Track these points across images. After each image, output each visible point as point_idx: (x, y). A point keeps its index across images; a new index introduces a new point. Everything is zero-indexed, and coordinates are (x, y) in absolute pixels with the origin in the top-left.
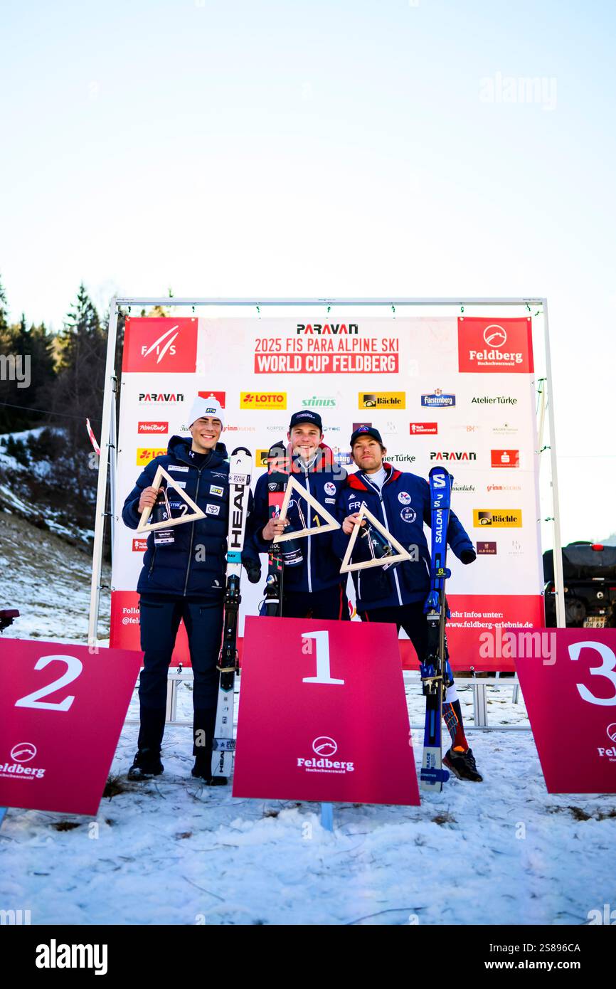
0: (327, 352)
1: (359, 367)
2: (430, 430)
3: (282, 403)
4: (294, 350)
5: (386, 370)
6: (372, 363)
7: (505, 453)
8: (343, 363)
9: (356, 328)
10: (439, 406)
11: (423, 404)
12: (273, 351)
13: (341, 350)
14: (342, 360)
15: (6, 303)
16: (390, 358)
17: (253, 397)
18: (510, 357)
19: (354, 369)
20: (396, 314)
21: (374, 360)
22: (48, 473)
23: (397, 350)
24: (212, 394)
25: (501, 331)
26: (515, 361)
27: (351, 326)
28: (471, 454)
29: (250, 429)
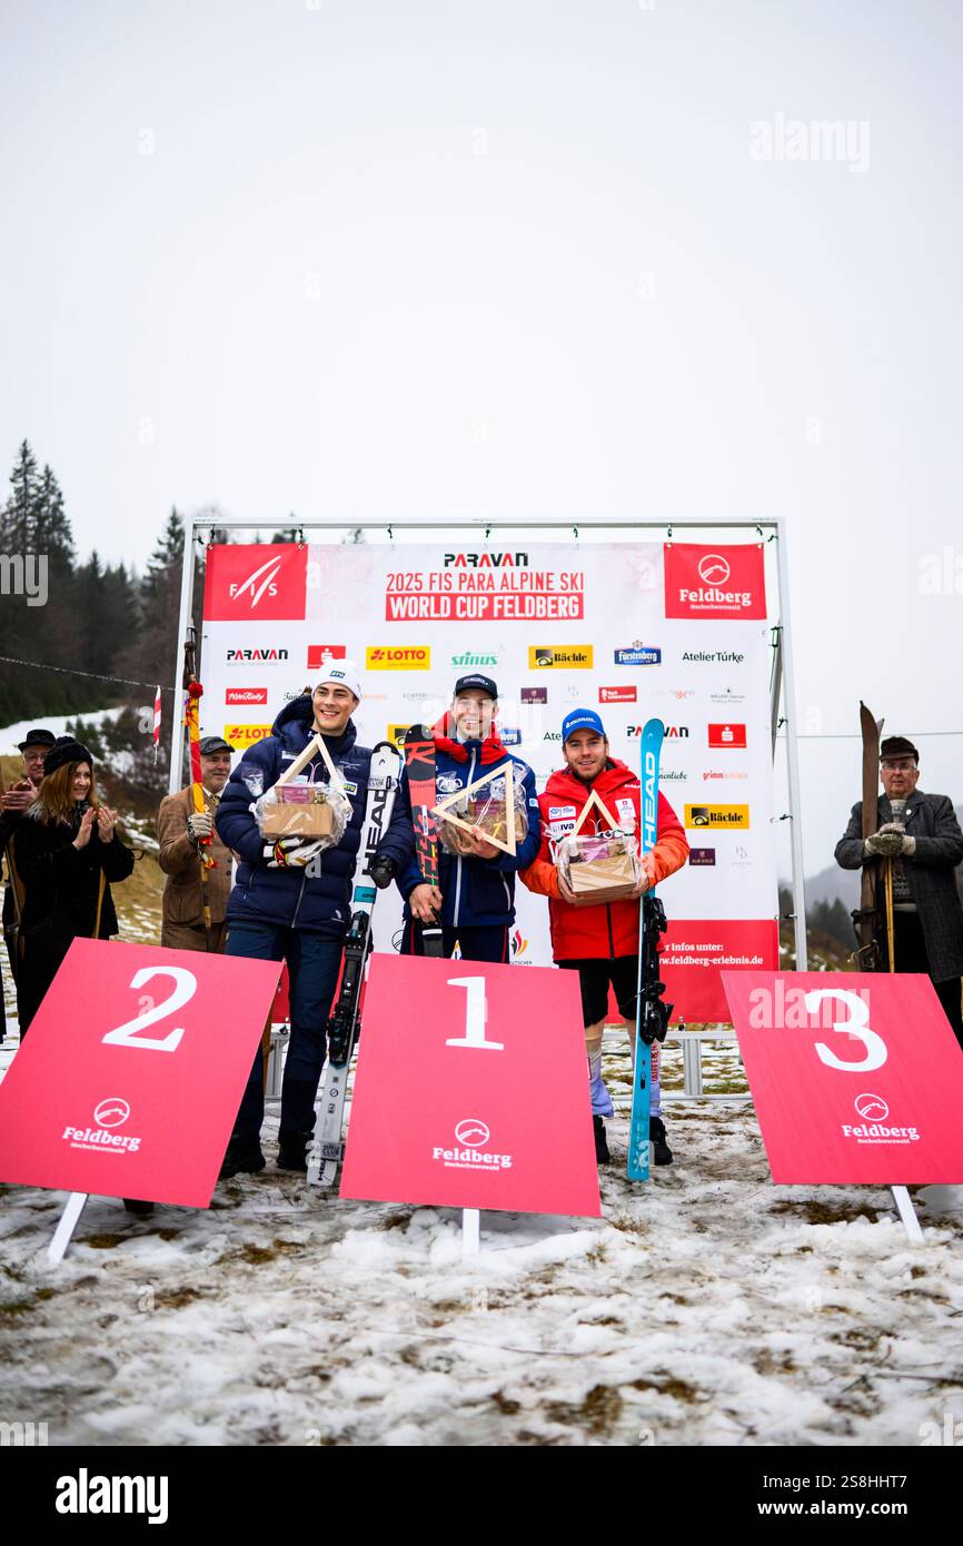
0: (485, 591)
1: (530, 612)
2: (627, 697)
3: (424, 659)
4: (440, 589)
5: (566, 615)
6: (546, 606)
7: (727, 729)
8: (507, 606)
9: (526, 559)
10: (639, 664)
11: (617, 661)
12: (412, 589)
13: (505, 588)
14: (506, 602)
17: (383, 654)
18: (734, 599)
19: (522, 615)
20: (579, 540)
21: (550, 603)
22: (130, 768)
23: (582, 588)
24: (327, 650)
25: (721, 563)
26: (740, 604)
27: (518, 555)
28: (681, 729)
29: (379, 697)
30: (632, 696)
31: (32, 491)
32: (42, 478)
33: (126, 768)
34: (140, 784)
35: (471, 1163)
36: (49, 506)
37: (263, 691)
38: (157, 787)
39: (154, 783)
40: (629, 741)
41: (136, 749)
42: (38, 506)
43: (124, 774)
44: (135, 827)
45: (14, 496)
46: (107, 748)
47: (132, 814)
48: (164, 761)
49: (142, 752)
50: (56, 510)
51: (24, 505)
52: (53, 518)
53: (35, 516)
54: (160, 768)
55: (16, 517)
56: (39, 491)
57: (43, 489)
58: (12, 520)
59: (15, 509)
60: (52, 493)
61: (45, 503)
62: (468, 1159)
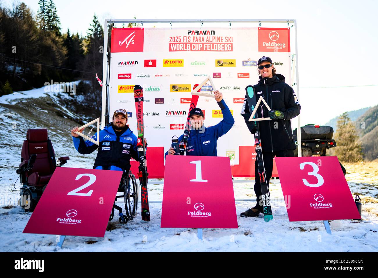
0: (201, 42)
1: (216, 49)
2: (246, 76)
3: (182, 64)
4: (187, 41)
5: (227, 50)
6: (221, 47)
8: (208, 47)
9: (214, 32)
10: (250, 66)
11: (243, 65)
12: (178, 42)
13: (207, 41)
14: (208, 46)
15: (60, 24)
16: (229, 45)
17: (168, 62)
18: (280, 45)
19: (213, 50)
20: (231, 27)
21: (222, 46)
22: (83, 100)
23: (232, 42)
24: (150, 61)
25: (276, 34)
26: (282, 47)
27: (212, 31)
29: (167, 76)
30: (248, 76)
31: (46, 7)
32: (49, 3)
33: (82, 100)
34: (86, 106)
35: (199, 215)
36: (52, 13)
37: (130, 75)
38: (92, 106)
39: (91, 105)
41: (85, 94)
43: (81, 102)
44: (85, 120)
45: (40, 9)
47: (84, 116)
48: (94, 98)
49: (87, 95)
50: (54, 14)
51: (43, 12)
52: (54, 16)
53: (47, 16)
54: (93, 100)
55: (41, 16)
56: (48, 7)
57: (50, 7)
58: (40, 17)
59: (40, 13)
60: (53, 8)
61: (50, 11)
62: (198, 214)
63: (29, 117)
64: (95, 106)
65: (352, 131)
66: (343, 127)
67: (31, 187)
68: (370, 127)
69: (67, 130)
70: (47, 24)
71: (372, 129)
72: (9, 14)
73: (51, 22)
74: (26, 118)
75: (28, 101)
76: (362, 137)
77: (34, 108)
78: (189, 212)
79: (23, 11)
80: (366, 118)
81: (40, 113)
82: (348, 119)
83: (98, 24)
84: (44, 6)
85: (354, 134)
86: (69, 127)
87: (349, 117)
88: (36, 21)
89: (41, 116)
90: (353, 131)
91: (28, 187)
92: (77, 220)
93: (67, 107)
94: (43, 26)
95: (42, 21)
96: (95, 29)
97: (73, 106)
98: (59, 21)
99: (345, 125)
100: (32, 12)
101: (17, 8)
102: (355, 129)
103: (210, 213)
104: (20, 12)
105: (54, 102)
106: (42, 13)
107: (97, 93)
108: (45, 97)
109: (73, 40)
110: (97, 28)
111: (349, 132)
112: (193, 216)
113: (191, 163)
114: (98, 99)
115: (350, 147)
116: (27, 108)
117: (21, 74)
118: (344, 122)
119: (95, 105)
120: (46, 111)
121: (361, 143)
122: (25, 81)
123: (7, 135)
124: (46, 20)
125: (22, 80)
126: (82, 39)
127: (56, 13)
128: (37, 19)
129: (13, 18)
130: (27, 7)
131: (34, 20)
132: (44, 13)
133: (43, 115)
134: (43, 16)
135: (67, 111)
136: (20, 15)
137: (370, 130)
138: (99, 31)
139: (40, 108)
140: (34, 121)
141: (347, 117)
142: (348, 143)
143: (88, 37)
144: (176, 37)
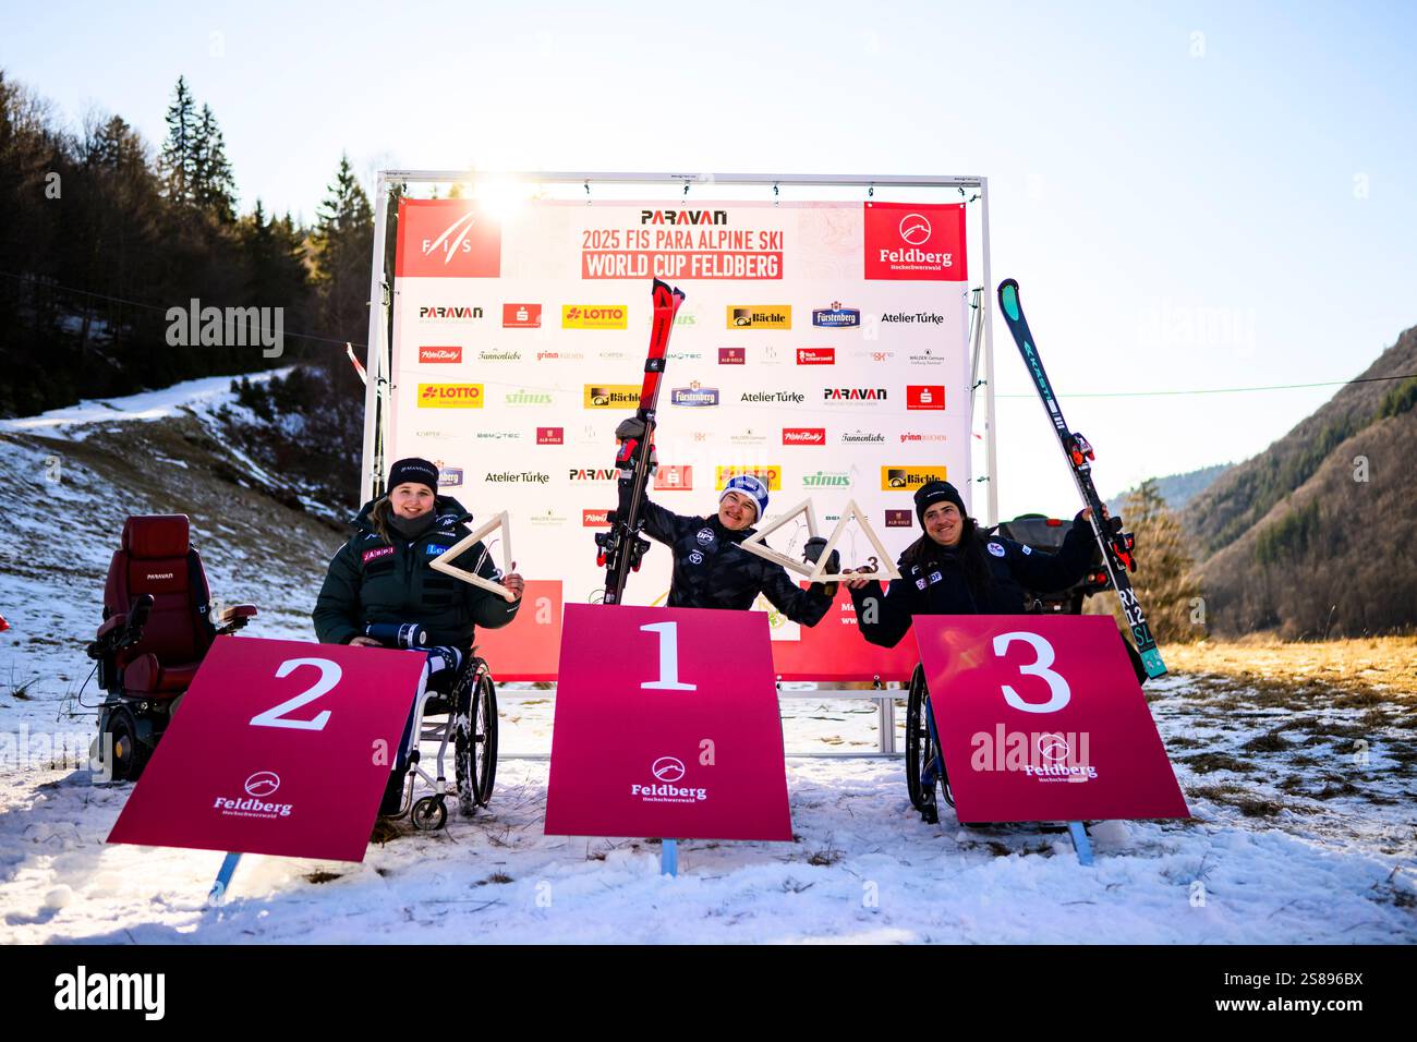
0: (683, 250)
1: (728, 271)
2: (825, 359)
3: (621, 320)
4: (638, 246)
5: (765, 274)
6: (745, 266)
7: (926, 390)
8: (705, 265)
9: (724, 217)
10: (837, 326)
11: (815, 322)
12: (608, 247)
13: (703, 247)
14: (704, 261)
15: (233, 185)
16: (771, 258)
17: (580, 312)
18: (935, 259)
19: (720, 274)
20: (778, 198)
21: (748, 261)
22: (301, 431)
23: (781, 247)
24: (522, 308)
25: (923, 223)
26: (941, 264)
27: (717, 213)
28: (879, 391)
29: (576, 356)
30: (830, 359)
31: (190, 132)
32: (201, 118)
33: (297, 431)
34: (311, 448)
35: (668, 797)
36: (208, 149)
38: (330, 450)
39: (327, 447)
40: (826, 404)
41: (306, 411)
42: (197, 149)
43: (293, 437)
44: (307, 493)
45: (171, 137)
46: (276, 409)
47: (304, 480)
48: (337, 422)
49: (313, 414)
50: (216, 152)
51: (181, 147)
52: (214, 162)
53: (193, 159)
54: (333, 431)
55: (173, 161)
56: (197, 132)
57: (202, 130)
58: (169, 163)
59: (171, 151)
60: (211, 134)
61: (204, 145)
62: (665, 793)
63: (129, 481)
64: (339, 450)
65: (1170, 540)
66: (1142, 529)
67: (132, 700)
68: (1229, 531)
69: (247, 525)
70: (192, 186)
71: (1238, 535)
72: (73, 153)
73: (203, 177)
74: (118, 486)
75: (124, 430)
76: (1205, 561)
77: (145, 454)
78: (634, 787)
79: (116, 143)
80: (1217, 501)
81: (163, 469)
82: (1159, 502)
83: (354, 185)
84: (183, 129)
85: (1176, 551)
86: (254, 514)
87: (1161, 496)
88: (156, 174)
89: (167, 480)
90: (1175, 542)
91: (124, 701)
92: (277, 806)
93: (248, 453)
94: (179, 190)
95: (178, 177)
96: (345, 203)
97: (268, 448)
98: (230, 177)
99: (1149, 520)
100: (144, 148)
101: (98, 134)
102: (1181, 536)
103: (704, 791)
104: (109, 145)
105: (208, 433)
106: (177, 150)
107: (346, 406)
108: (180, 419)
109: (274, 236)
110: (351, 199)
111: (1160, 545)
112: (649, 799)
113: (644, 628)
114: (348, 425)
115: (1165, 593)
116: (122, 453)
117: (105, 343)
118: (1146, 512)
119: (338, 446)
120: (182, 464)
121: (1201, 581)
122: (119, 366)
123: (57, 536)
124: (190, 174)
125: (108, 363)
126: (302, 233)
127: (221, 149)
128: (160, 170)
129: (86, 165)
130: (131, 131)
131: (153, 171)
132: (184, 151)
133: (172, 476)
134: (181, 161)
135: (250, 463)
136: (106, 156)
137: (1229, 540)
138: (356, 208)
139: (164, 452)
140: (144, 495)
141: (1154, 494)
142: (1156, 580)
143: (321, 228)
144: (604, 232)
